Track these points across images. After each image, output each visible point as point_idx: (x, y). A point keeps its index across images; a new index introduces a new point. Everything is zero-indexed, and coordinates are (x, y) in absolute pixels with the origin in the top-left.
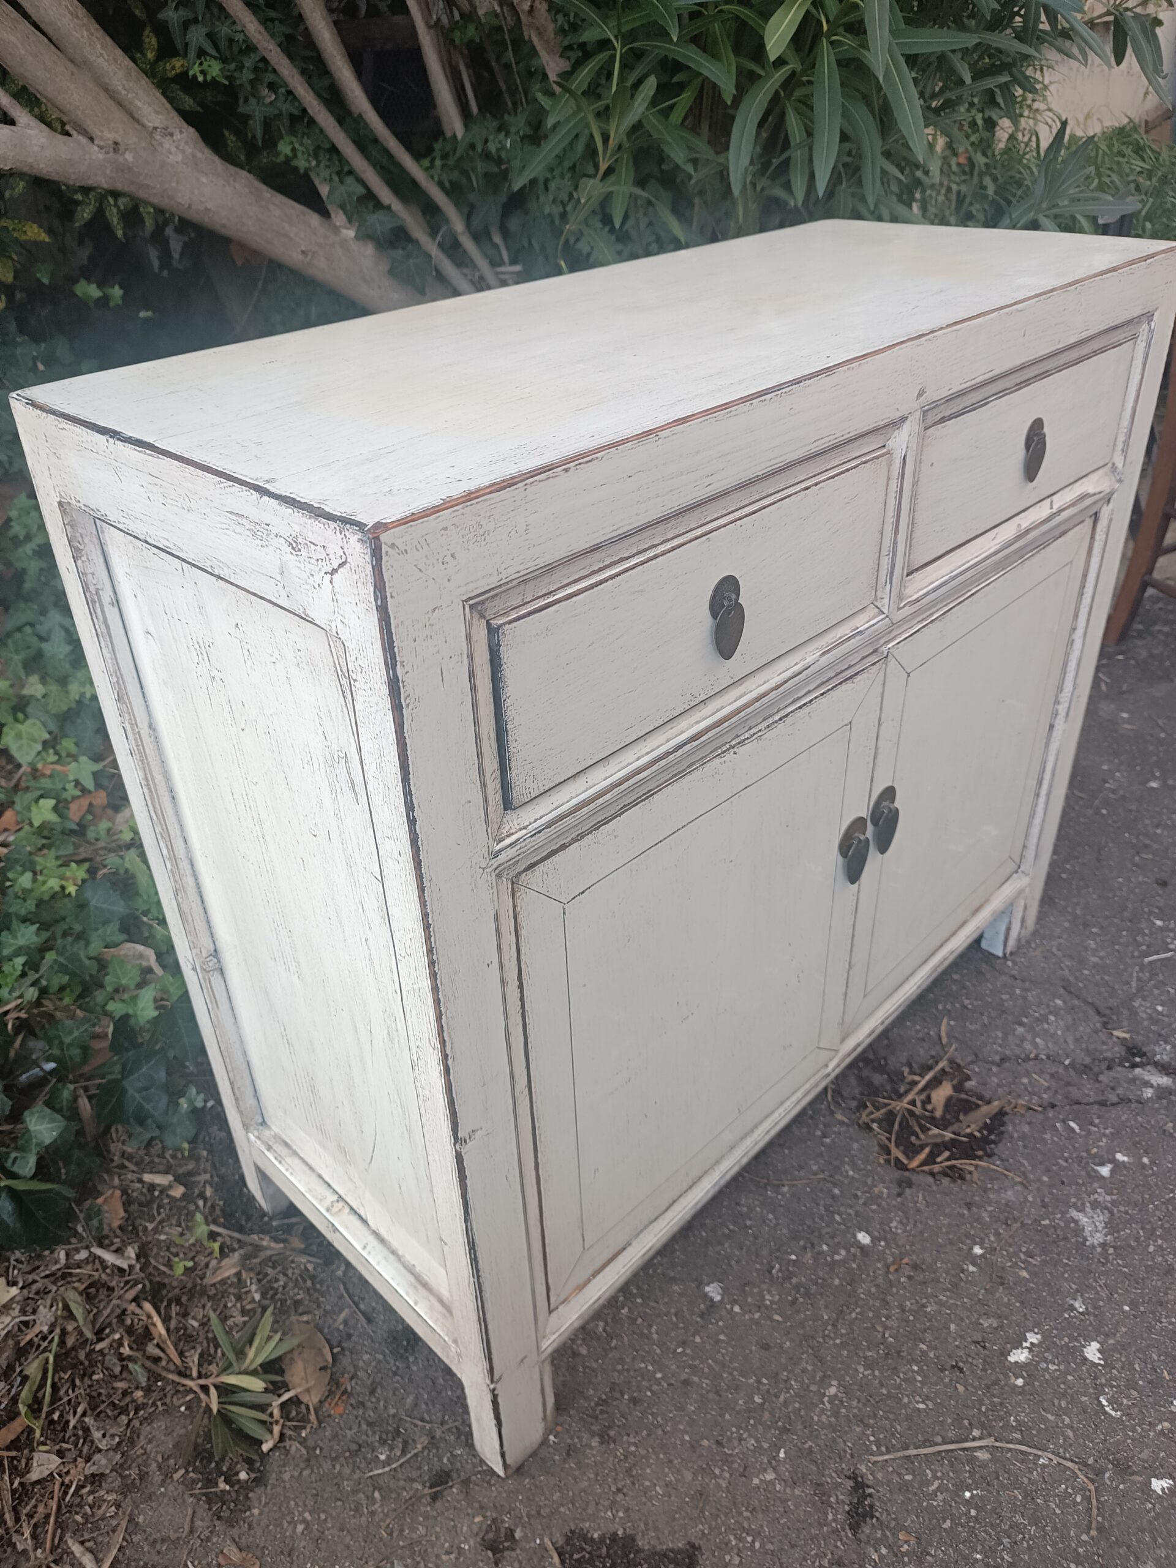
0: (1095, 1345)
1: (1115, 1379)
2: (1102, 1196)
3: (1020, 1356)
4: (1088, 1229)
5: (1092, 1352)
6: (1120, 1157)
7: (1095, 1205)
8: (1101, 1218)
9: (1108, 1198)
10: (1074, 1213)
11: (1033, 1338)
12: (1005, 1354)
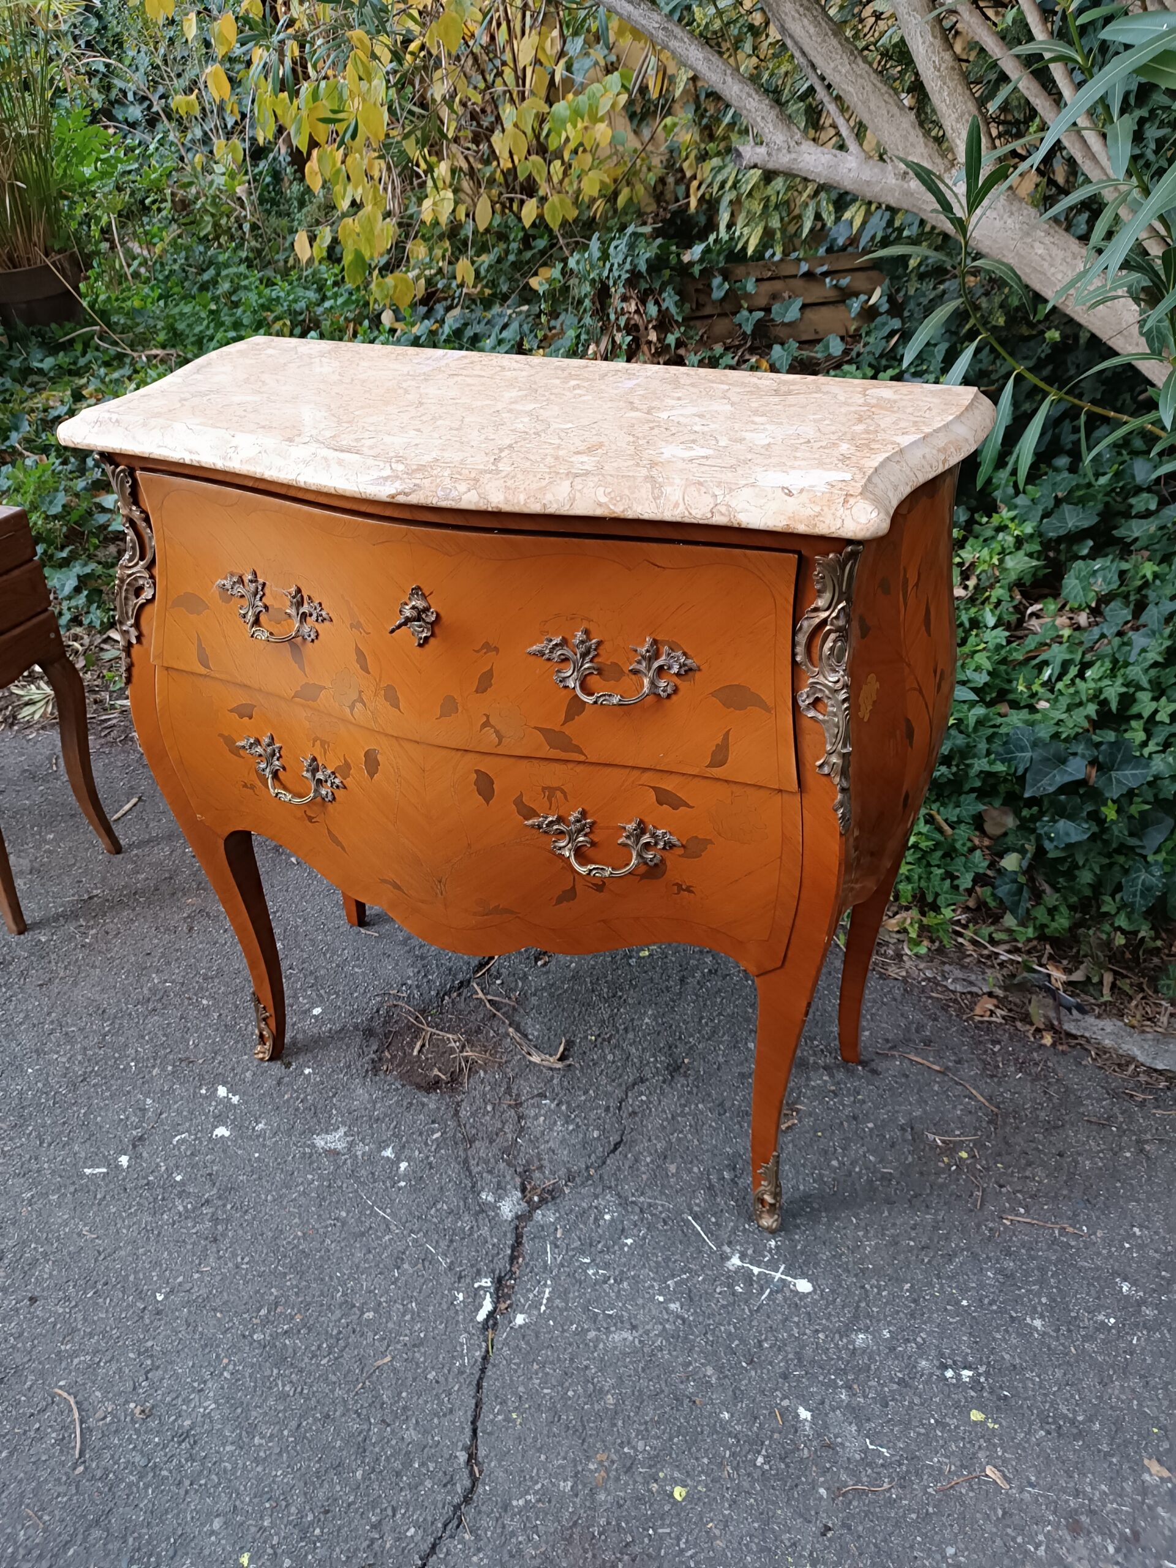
0: (227, 1134)
1: (201, 1143)
2: (360, 1149)
3: (222, 1091)
4: (329, 1138)
5: (222, 1131)
6: (403, 1165)
7: (351, 1144)
8: (340, 1146)
9: (359, 1153)
10: (342, 1130)
11: (235, 1099)
12: (224, 1084)
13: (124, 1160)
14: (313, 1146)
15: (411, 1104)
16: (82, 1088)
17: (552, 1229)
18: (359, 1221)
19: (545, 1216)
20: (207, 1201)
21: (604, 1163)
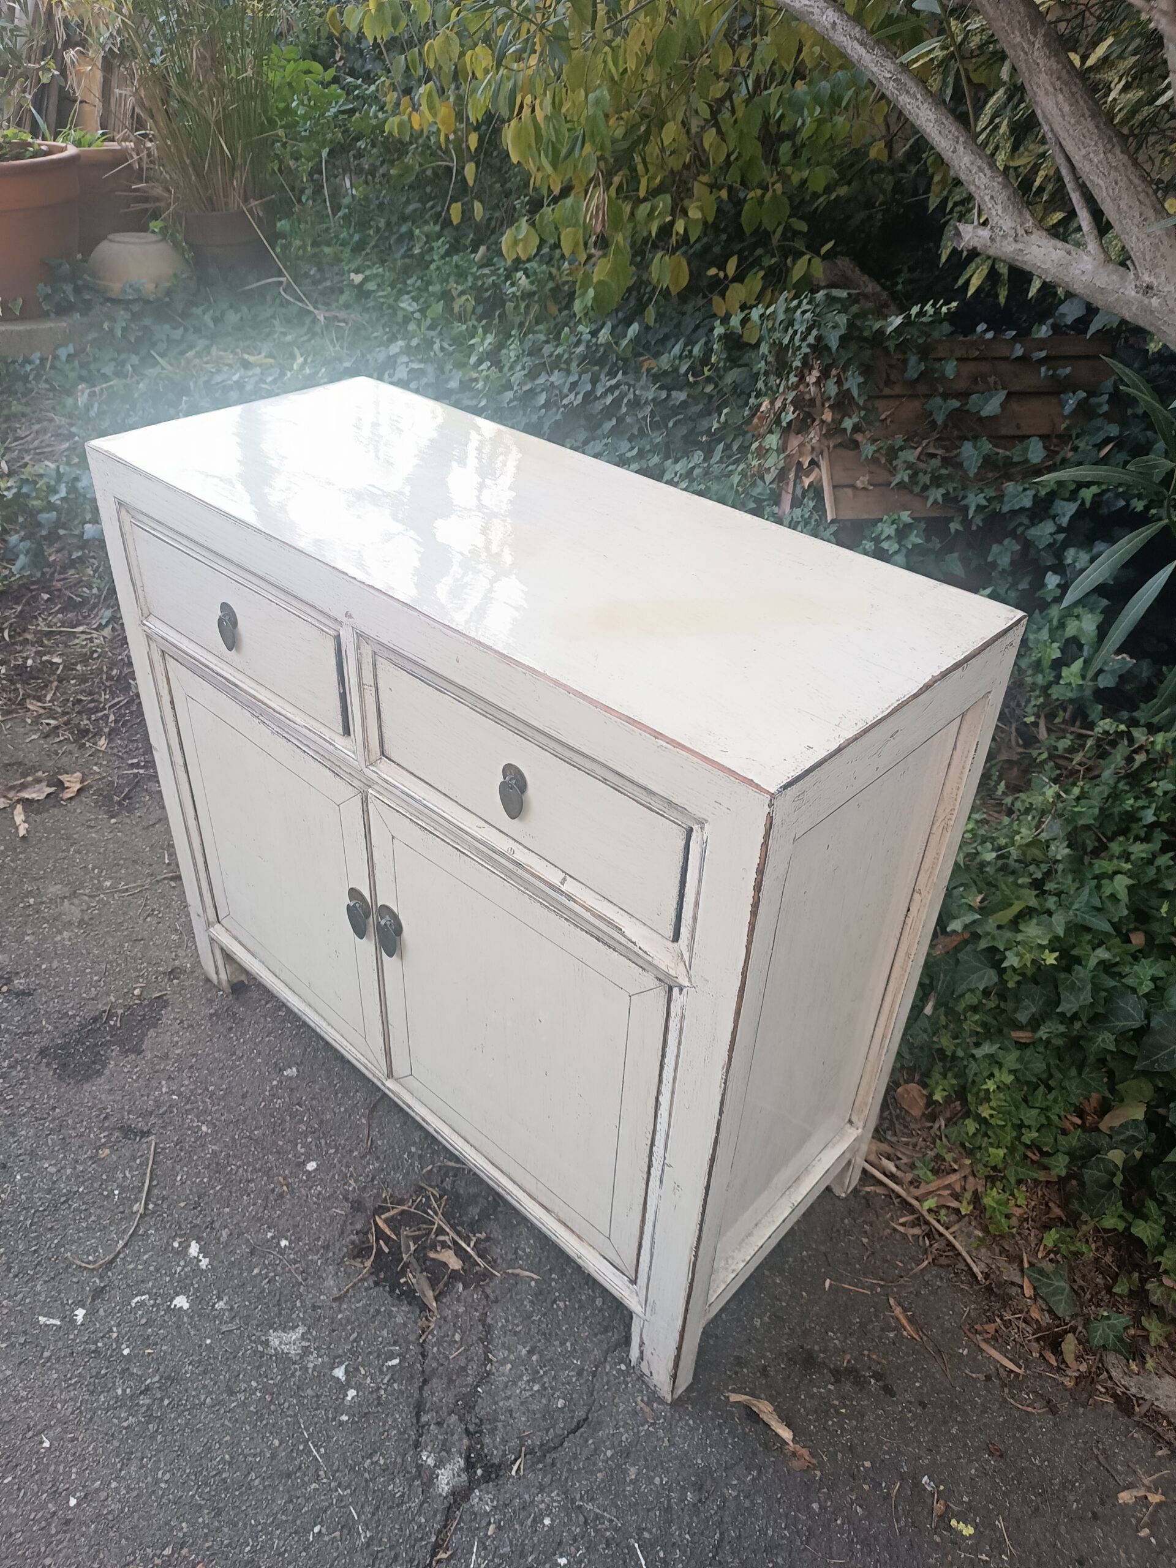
0: (186, 1306)
1: (158, 1310)
3: (194, 1249)
4: (285, 1337)
5: (181, 1302)
6: (352, 1393)
7: (306, 1351)
10: (301, 1330)
11: (204, 1263)
12: (198, 1240)
13: (80, 1313)
14: (266, 1343)
15: (378, 1311)
16: (63, 1211)
17: (484, 1523)
18: (290, 1458)
19: (482, 1500)
20: (148, 1388)
21: (561, 1444)
